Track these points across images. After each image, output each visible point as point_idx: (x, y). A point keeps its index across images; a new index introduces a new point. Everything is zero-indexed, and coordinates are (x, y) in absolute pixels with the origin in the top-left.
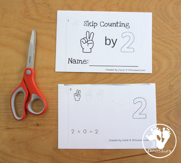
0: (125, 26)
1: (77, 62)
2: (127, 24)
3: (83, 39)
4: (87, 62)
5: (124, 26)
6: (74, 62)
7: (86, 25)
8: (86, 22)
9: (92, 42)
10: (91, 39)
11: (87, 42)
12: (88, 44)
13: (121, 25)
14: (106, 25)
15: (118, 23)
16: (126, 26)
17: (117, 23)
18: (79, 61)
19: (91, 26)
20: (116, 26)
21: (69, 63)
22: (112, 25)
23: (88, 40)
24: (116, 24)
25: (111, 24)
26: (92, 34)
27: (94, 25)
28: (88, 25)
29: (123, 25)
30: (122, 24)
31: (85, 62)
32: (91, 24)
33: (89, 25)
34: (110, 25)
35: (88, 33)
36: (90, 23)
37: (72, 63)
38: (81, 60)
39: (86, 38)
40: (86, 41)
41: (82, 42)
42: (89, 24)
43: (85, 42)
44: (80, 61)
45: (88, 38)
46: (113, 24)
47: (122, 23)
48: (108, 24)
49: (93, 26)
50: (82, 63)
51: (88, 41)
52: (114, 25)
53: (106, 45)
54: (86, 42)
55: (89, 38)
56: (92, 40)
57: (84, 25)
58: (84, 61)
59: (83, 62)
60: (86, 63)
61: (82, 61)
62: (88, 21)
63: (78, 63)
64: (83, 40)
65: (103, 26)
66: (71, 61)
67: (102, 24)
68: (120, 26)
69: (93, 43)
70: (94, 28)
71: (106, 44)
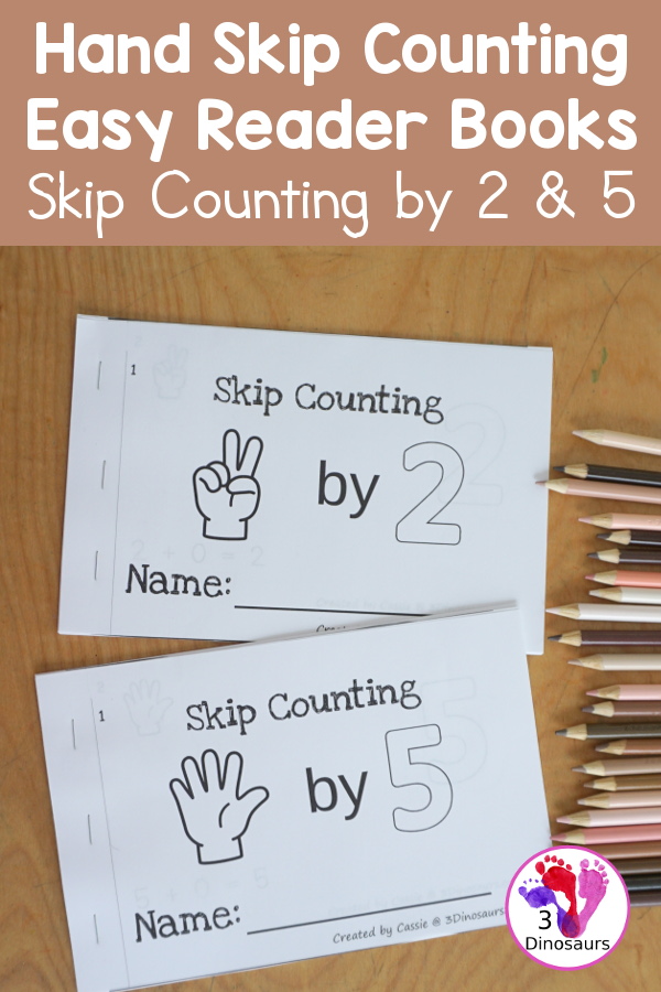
0: (423, 409)
1: (170, 587)
2: (433, 402)
3: (208, 467)
4: (223, 588)
5: (417, 413)
6: (158, 587)
7: (223, 396)
8: (223, 384)
9: (249, 485)
10: (247, 469)
11: (227, 486)
12: (233, 494)
13: (401, 406)
14: (326, 401)
15: (388, 395)
16: (427, 411)
17: (382, 395)
18: (181, 582)
19: (247, 403)
20: (377, 407)
21: (129, 591)
22: (356, 404)
23: (234, 473)
24: (377, 399)
25: (352, 396)
26: (255, 445)
27: (267, 398)
28: (233, 398)
29: (412, 406)
30: (408, 400)
31: (212, 590)
32: (251, 395)
33: (240, 397)
34: (345, 402)
35: (232, 436)
36: (247, 387)
37: (144, 590)
38: (191, 578)
39: (224, 464)
40: (224, 481)
41: (200, 485)
42: (242, 392)
43: (214, 484)
44: (186, 581)
45: (231, 463)
46: (363, 397)
47: (404, 397)
48: (336, 397)
49: (258, 402)
50: (197, 593)
51: (230, 480)
52: (367, 403)
53: (321, 502)
54: (221, 486)
55: (239, 467)
56: (252, 477)
57: (216, 397)
58: (206, 583)
59: (201, 589)
60: (220, 593)
61: (196, 581)
62: (235, 378)
63: (175, 592)
64: (204, 474)
65: (313, 406)
66: (142, 579)
67: (307, 397)
68: (396, 410)
69: (255, 490)
70: (267, 414)
71: (322, 499)
